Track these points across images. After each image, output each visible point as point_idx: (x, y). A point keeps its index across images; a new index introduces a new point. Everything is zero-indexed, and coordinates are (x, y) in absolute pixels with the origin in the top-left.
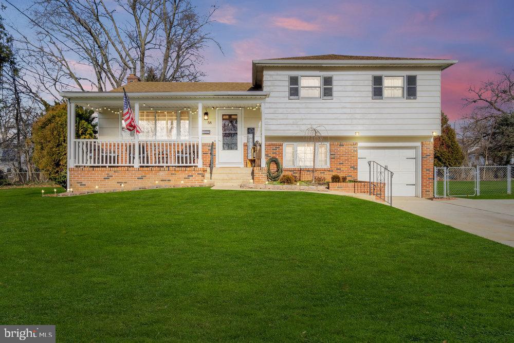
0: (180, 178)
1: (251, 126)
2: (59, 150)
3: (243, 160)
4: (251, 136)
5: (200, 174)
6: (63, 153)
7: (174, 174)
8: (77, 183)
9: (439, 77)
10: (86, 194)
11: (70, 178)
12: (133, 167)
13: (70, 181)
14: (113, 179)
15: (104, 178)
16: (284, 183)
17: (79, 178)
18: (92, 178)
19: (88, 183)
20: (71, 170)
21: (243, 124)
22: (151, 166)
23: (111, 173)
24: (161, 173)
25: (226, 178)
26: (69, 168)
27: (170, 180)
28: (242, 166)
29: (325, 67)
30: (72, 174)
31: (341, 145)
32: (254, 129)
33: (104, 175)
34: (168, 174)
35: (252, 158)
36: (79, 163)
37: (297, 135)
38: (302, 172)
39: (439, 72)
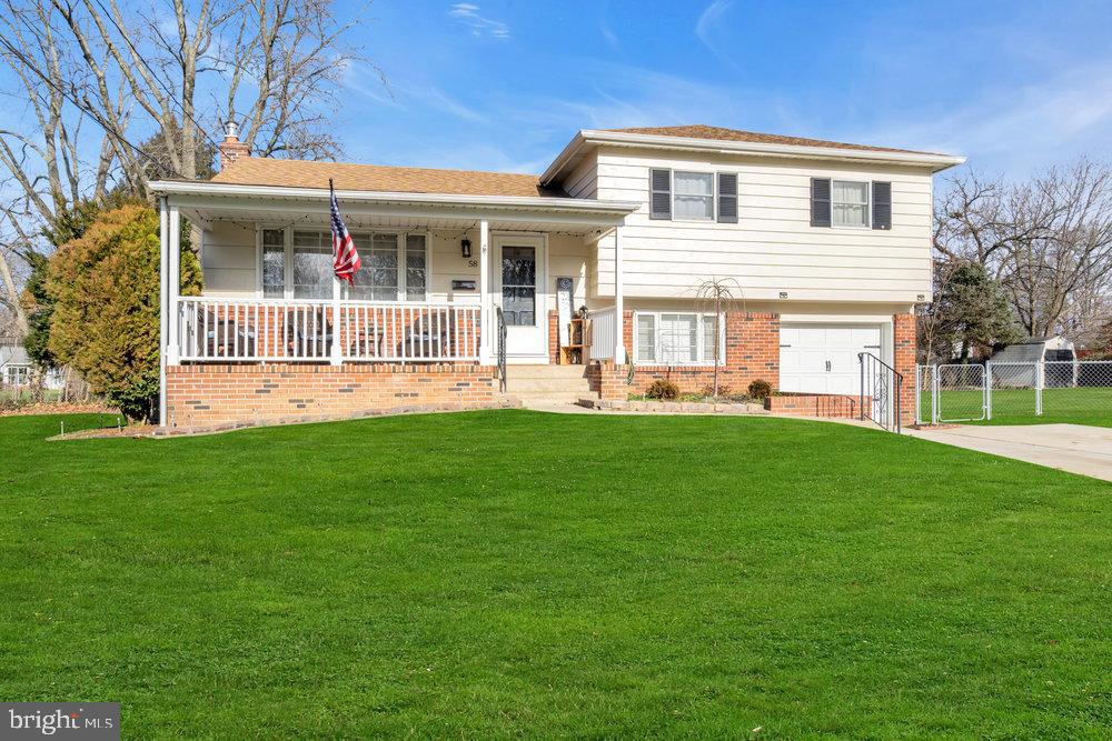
0: (439, 390)
1: (566, 273)
2: (133, 323)
3: (547, 350)
4: (564, 296)
5: (485, 380)
6: (142, 331)
7: (424, 380)
8: (187, 403)
9: (929, 189)
10: (235, 429)
11: (167, 392)
12: (327, 363)
13: (167, 397)
14: (279, 392)
15: (257, 391)
16: (660, 397)
17: (193, 392)
18: (225, 392)
19: (214, 405)
20: (170, 372)
21: (547, 269)
22: (370, 362)
23: (273, 380)
24: (396, 379)
25: (534, 388)
26: (167, 367)
27: (416, 395)
28: (546, 361)
29: (725, 154)
30: (174, 381)
31: (748, 319)
32: (571, 280)
33: (258, 382)
34: (412, 380)
35: (572, 345)
36: (189, 354)
37: (683, 296)
38: (671, 374)
39: (928, 179)
